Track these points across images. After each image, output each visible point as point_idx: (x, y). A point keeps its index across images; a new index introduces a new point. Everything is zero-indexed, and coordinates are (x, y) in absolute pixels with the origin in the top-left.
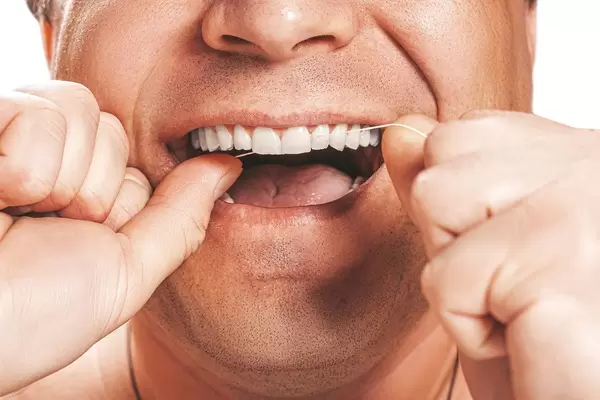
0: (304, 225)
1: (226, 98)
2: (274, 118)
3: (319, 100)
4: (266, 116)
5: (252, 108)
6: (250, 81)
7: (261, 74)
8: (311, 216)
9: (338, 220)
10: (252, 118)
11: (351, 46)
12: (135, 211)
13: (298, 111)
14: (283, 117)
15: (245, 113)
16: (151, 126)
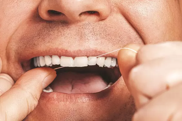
0: (84, 102)
1: (49, 42)
2: (70, 51)
3: (91, 44)
4: (67, 50)
5: (60, 47)
6: (60, 34)
7: (65, 30)
8: (87, 99)
9: (99, 101)
10: (60, 51)
11: (107, 20)
12: (4, 91)
13: (82, 49)
14: (74, 51)
15: (57, 49)
16: (14, 54)
